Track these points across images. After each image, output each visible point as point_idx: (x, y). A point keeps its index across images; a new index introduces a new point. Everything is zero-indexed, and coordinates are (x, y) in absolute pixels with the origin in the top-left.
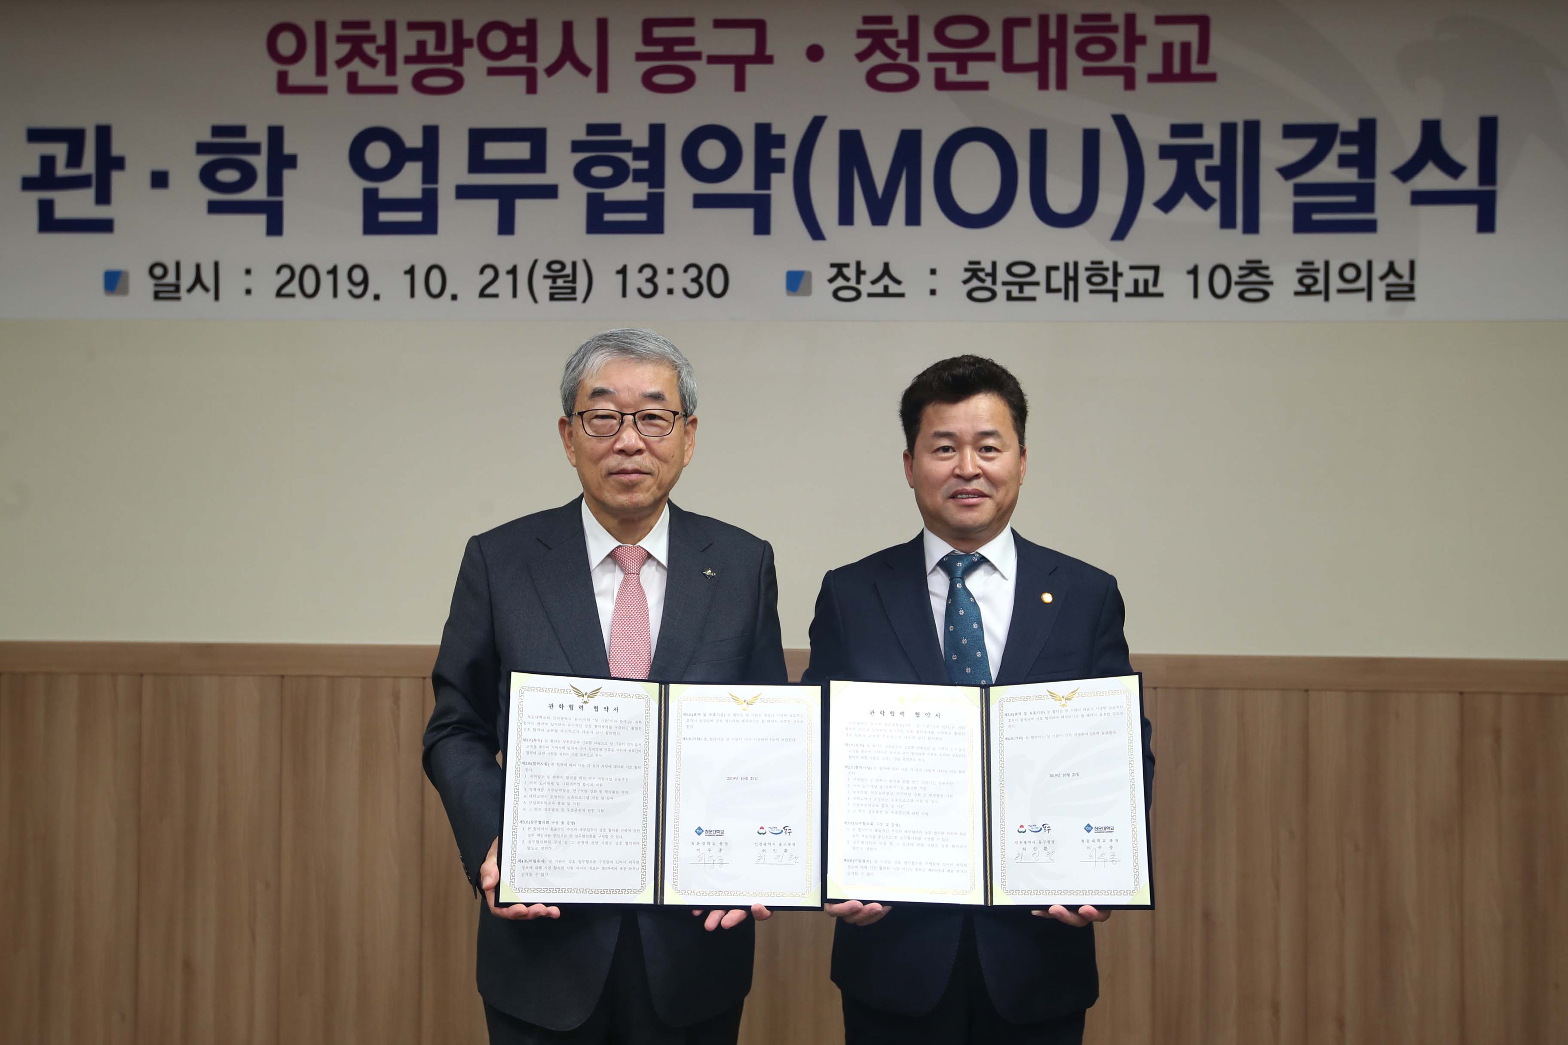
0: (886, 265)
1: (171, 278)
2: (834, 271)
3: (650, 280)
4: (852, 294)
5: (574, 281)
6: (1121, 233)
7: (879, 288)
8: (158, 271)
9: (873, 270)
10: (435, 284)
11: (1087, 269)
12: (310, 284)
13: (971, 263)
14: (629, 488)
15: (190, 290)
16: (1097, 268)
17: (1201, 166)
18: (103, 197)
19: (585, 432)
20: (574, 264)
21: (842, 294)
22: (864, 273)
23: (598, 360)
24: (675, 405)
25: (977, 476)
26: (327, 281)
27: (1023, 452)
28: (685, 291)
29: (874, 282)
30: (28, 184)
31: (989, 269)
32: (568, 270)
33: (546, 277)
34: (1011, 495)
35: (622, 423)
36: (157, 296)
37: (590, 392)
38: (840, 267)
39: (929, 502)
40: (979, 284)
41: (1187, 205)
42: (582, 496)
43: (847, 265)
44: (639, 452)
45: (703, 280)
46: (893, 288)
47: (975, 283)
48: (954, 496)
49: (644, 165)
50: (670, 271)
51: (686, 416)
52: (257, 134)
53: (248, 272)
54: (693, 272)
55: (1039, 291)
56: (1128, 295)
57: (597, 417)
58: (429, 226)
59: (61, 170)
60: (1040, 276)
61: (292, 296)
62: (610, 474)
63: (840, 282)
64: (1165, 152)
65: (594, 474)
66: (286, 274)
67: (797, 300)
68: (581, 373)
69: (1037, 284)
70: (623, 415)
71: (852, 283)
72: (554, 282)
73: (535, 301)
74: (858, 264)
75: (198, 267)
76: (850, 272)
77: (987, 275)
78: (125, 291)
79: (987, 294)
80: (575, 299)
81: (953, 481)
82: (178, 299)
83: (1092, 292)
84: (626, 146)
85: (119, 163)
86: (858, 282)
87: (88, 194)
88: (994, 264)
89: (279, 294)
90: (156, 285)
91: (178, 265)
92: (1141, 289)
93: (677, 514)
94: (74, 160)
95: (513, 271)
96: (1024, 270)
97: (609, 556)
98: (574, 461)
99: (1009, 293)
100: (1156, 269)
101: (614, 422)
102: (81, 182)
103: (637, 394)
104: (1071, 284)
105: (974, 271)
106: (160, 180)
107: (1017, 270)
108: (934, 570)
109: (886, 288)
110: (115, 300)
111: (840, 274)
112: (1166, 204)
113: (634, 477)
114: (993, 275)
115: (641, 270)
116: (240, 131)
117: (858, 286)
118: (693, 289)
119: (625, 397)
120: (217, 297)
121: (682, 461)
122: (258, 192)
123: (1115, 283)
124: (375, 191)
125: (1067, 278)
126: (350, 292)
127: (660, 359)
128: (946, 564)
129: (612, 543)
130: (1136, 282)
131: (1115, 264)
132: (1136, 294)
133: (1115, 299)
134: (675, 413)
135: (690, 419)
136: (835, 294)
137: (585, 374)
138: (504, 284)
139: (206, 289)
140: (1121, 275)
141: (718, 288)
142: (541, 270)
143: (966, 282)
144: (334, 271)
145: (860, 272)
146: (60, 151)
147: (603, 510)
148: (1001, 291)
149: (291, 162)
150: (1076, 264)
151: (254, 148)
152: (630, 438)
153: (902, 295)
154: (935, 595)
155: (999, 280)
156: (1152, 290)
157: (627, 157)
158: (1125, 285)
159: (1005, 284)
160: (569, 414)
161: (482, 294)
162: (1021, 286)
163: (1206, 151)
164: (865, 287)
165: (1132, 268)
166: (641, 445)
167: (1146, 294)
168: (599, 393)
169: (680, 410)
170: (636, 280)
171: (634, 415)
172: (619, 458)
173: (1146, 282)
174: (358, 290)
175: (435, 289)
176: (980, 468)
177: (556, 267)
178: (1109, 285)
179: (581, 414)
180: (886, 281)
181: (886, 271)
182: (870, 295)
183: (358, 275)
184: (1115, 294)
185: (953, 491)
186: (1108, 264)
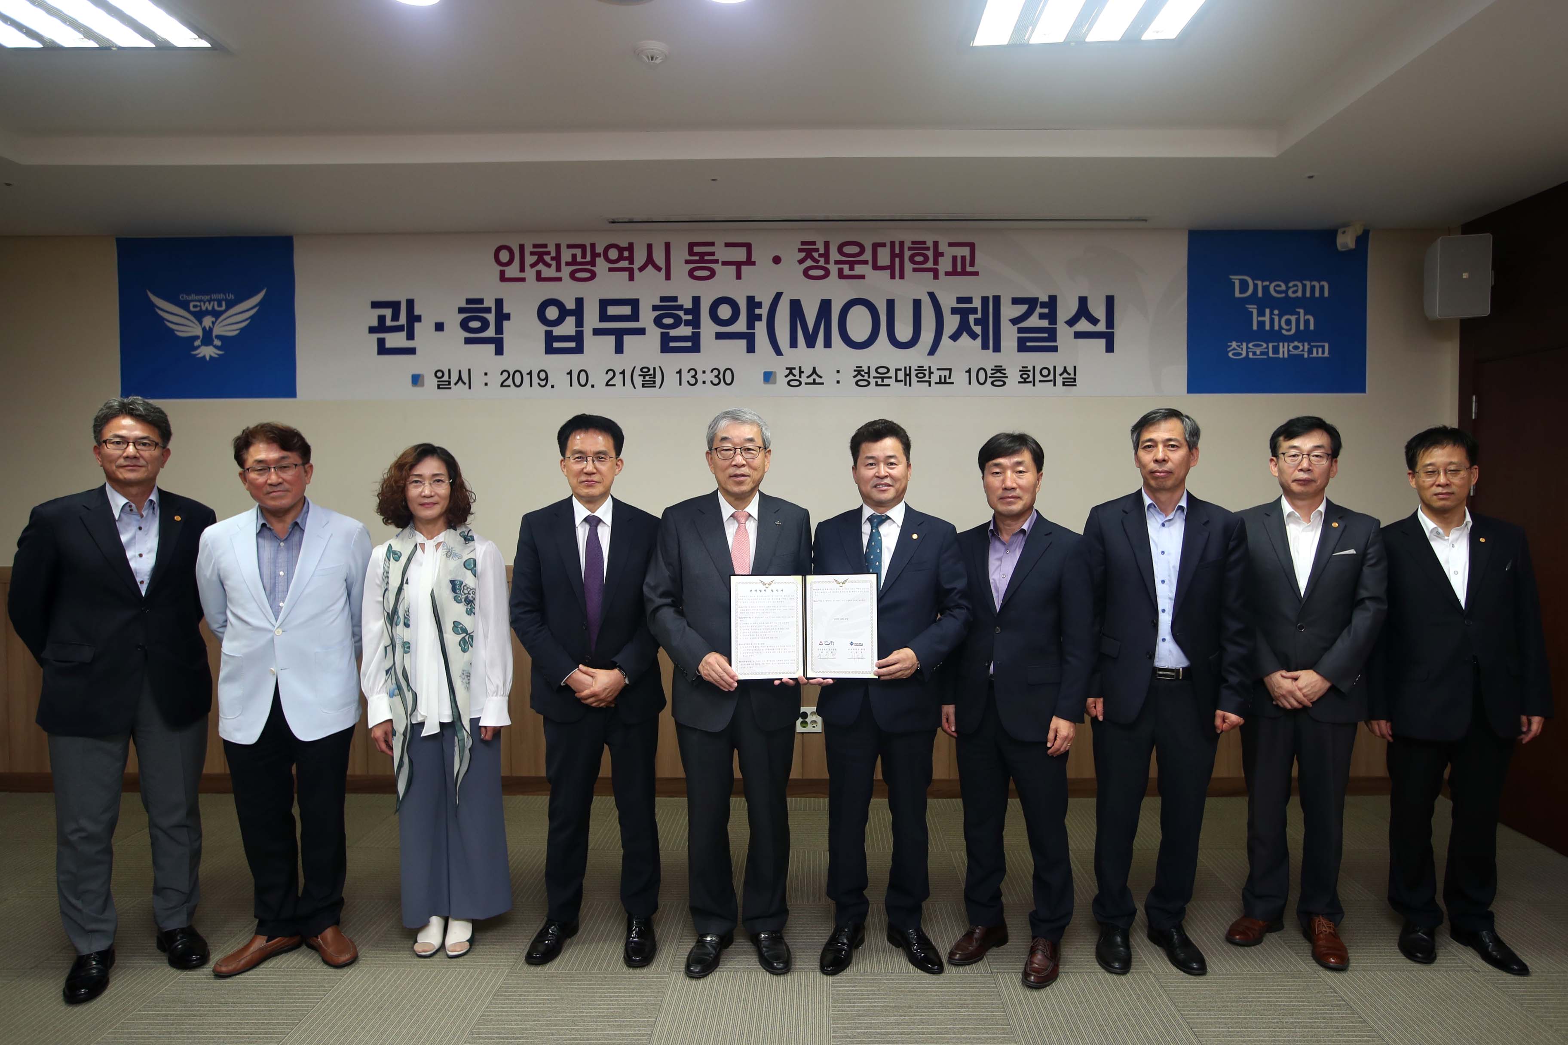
0: (814, 368)
1: (446, 378)
2: (788, 371)
3: (694, 377)
4: (797, 383)
5: (654, 377)
6: (932, 352)
7: (811, 380)
8: (439, 374)
9: (808, 371)
10: (583, 380)
11: (916, 370)
12: (518, 381)
13: (857, 367)
14: (740, 483)
15: (456, 384)
16: (920, 369)
17: (972, 318)
18: (411, 336)
19: (718, 457)
20: (654, 369)
21: (792, 383)
22: (803, 372)
23: (724, 423)
24: (760, 444)
25: (886, 477)
26: (527, 378)
27: (909, 465)
28: (711, 382)
29: (808, 377)
30: (372, 330)
31: (866, 371)
32: (651, 372)
33: (640, 375)
34: (903, 485)
35: (735, 453)
36: (439, 387)
37: (720, 439)
38: (791, 370)
39: (863, 489)
40: (862, 378)
41: (965, 338)
42: (718, 489)
43: (794, 369)
44: (744, 465)
45: (721, 376)
46: (818, 380)
47: (859, 377)
48: (875, 487)
49: (690, 317)
50: (704, 372)
51: (765, 448)
52: (490, 303)
53: (486, 374)
54: (716, 373)
55: (892, 381)
56: (936, 383)
57: (723, 450)
58: (579, 350)
59: (389, 323)
60: (892, 373)
61: (509, 386)
62: (731, 477)
63: (791, 377)
64: (954, 311)
65: (722, 477)
66: (505, 375)
67: (769, 386)
68: (715, 430)
69: (890, 377)
70: (735, 449)
71: (797, 377)
72: (644, 378)
73: (635, 388)
74: (800, 368)
75: (460, 372)
76: (796, 372)
77: (865, 373)
78: (422, 385)
79: (866, 383)
80: (655, 387)
81: (876, 479)
82: (450, 388)
83: (918, 381)
84: (680, 307)
85: (419, 319)
86: (800, 377)
87: (404, 334)
88: (869, 368)
89: (502, 385)
90: (438, 381)
91: (449, 371)
92: (943, 380)
93: (762, 495)
94: (395, 317)
95: (623, 373)
96: (884, 370)
97: (731, 516)
98: (713, 471)
99: (876, 382)
100: (950, 370)
101: (732, 452)
102: (399, 329)
103: (742, 439)
104: (908, 377)
105: (859, 371)
106: (439, 327)
107: (880, 370)
108: (865, 522)
109: (814, 380)
110: (417, 389)
111: (791, 373)
112: (955, 337)
113: (742, 478)
114: (868, 373)
115: (689, 372)
116: (481, 301)
117: (800, 379)
118: (716, 381)
119: (736, 440)
120: (470, 388)
121: (764, 470)
122: (490, 333)
123: (930, 377)
124: (551, 332)
125: (906, 375)
126: (539, 384)
127: (752, 422)
128: (870, 519)
129: (732, 510)
130: (940, 376)
131: (930, 367)
132: (940, 383)
133: (930, 385)
134: (760, 448)
135: (768, 450)
136: (788, 383)
137: (717, 430)
138: (619, 378)
139: (465, 384)
140: (933, 373)
141: (728, 381)
142: (637, 372)
143: (854, 377)
144: (530, 373)
145: (801, 372)
146: (388, 313)
147: (728, 493)
148: (873, 381)
149: (507, 317)
150: (910, 367)
151: (488, 310)
152: (739, 459)
153: (822, 384)
154: (865, 533)
155: (871, 377)
156: (948, 380)
157: (681, 313)
158: (935, 378)
159: (874, 378)
160: (711, 449)
161: (607, 385)
162: (883, 379)
163: (974, 311)
164: (804, 379)
165: (938, 369)
166: (744, 462)
167: (945, 383)
168: (724, 439)
169: (762, 446)
170: (687, 377)
171: (740, 449)
172: (734, 468)
173: (945, 376)
174: (543, 383)
175: (583, 382)
176: (888, 472)
177: (645, 370)
178: (927, 378)
179: (716, 449)
180: (814, 376)
181: (814, 371)
182: (806, 384)
183: (543, 375)
184: (930, 382)
185: (875, 483)
186: (926, 367)
